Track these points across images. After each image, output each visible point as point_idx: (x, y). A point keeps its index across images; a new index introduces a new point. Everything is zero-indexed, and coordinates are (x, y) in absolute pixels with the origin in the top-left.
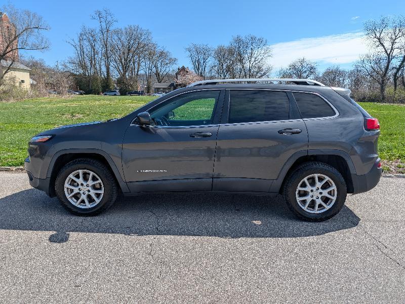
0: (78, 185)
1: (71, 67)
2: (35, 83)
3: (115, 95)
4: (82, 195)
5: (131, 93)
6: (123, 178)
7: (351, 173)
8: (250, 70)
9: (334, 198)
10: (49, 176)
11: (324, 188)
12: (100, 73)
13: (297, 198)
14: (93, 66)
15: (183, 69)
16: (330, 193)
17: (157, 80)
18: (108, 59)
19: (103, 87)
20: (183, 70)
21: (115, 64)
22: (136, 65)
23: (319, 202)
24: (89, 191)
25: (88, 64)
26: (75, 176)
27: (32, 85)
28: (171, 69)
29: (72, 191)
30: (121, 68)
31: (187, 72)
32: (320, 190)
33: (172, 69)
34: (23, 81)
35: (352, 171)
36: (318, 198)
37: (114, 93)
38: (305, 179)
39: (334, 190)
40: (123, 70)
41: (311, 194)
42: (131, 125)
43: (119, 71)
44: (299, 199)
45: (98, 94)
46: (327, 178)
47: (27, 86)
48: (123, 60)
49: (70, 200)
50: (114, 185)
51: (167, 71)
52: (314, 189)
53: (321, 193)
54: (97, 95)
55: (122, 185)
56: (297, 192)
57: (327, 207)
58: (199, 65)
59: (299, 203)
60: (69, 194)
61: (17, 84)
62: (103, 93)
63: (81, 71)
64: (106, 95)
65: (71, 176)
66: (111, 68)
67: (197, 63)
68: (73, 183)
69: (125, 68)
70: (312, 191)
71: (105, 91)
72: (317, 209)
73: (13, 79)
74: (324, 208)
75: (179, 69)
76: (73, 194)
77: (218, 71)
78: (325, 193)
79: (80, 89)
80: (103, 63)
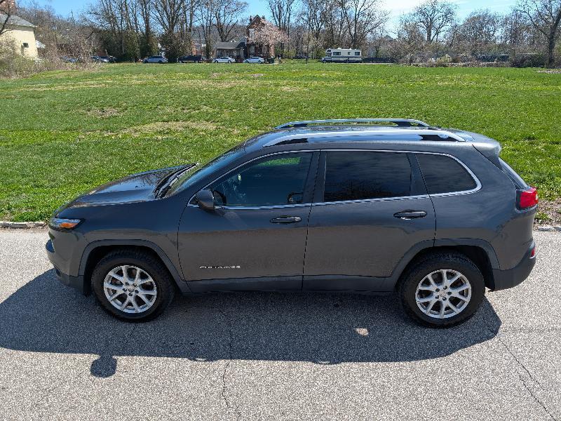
0: (122, 284)
1: (93, 19)
2: (43, 46)
3: (160, 62)
4: (129, 297)
5: (183, 60)
6: (182, 276)
7: (493, 267)
8: (356, 20)
9: (467, 300)
10: (82, 273)
11: (454, 286)
12: (137, 26)
13: (417, 299)
14: (125, 16)
15: (257, 18)
16: (462, 293)
17: (219, 38)
18: (145, 6)
19: (142, 50)
20: (257, 22)
21: (158, 14)
22: (188, 13)
23: (446, 303)
24: (137, 292)
25: (118, 15)
26: (117, 273)
27: (39, 49)
28: (239, 19)
29: (115, 292)
30: (165, 19)
31: (263, 25)
32: (449, 290)
33: (241, 18)
34: (26, 45)
35: (494, 265)
36: (446, 299)
37: (158, 60)
38: (429, 276)
39: (467, 290)
40: (169, 23)
41: (436, 294)
42: (189, 205)
43: (163, 25)
44: (419, 301)
45: (136, 61)
46: (459, 275)
47: (32, 52)
48: (168, 8)
49: (113, 303)
50: (169, 284)
51: (234, 21)
52: (441, 287)
53: (449, 293)
54: (134, 64)
55: (180, 284)
56: (417, 292)
57: (457, 311)
58: (280, 12)
59: (419, 306)
60: (111, 296)
61: (19, 51)
62: (142, 58)
63: (108, 25)
64: (146, 62)
65: (111, 273)
66: (151, 20)
67: (277, 9)
68: (114, 282)
69: (173, 20)
70: (438, 290)
71: (145, 56)
72: (443, 313)
73: (11, 43)
74: (453, 311)
75: (251, 20)
76: (116, 295)
77: (310, 20)
78: (455, 293)
79: (109, 54)
80: (139, 13)
